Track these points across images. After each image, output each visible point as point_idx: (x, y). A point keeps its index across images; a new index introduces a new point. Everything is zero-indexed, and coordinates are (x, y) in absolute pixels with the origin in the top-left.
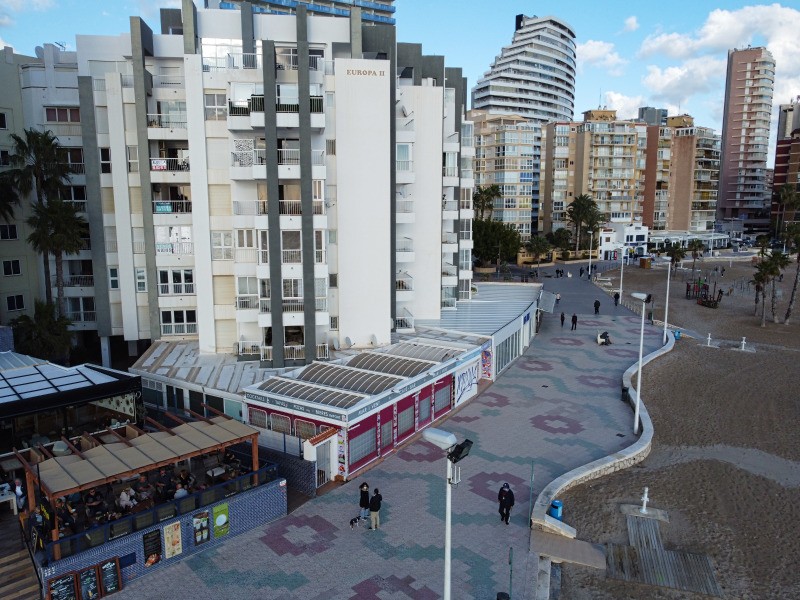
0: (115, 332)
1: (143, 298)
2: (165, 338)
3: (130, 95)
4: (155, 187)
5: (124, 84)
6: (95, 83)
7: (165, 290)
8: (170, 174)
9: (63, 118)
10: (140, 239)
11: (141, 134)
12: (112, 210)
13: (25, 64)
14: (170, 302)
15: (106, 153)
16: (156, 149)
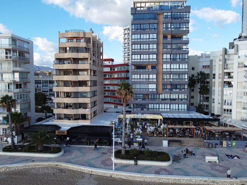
0: (212, 113)
1: (220, 106)
2: (224, 115)
3: (221, 63)
4: (225, 82)
5: (220, 61)
6: (213, 61)
7: (225, 104)
8: (229, 79)
9: (206, 68)
10: (220, 93)
11: (223, 71)
12: (214, 86)
13: (199, 57)
14: (226, 107)
15: (214, 75)
16: (226, 74)
